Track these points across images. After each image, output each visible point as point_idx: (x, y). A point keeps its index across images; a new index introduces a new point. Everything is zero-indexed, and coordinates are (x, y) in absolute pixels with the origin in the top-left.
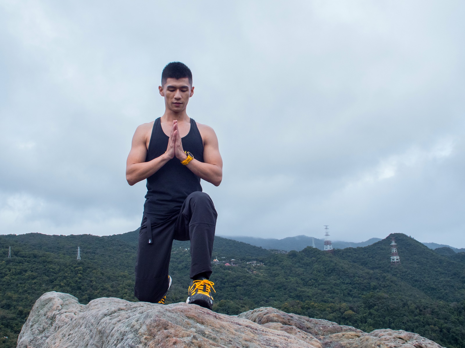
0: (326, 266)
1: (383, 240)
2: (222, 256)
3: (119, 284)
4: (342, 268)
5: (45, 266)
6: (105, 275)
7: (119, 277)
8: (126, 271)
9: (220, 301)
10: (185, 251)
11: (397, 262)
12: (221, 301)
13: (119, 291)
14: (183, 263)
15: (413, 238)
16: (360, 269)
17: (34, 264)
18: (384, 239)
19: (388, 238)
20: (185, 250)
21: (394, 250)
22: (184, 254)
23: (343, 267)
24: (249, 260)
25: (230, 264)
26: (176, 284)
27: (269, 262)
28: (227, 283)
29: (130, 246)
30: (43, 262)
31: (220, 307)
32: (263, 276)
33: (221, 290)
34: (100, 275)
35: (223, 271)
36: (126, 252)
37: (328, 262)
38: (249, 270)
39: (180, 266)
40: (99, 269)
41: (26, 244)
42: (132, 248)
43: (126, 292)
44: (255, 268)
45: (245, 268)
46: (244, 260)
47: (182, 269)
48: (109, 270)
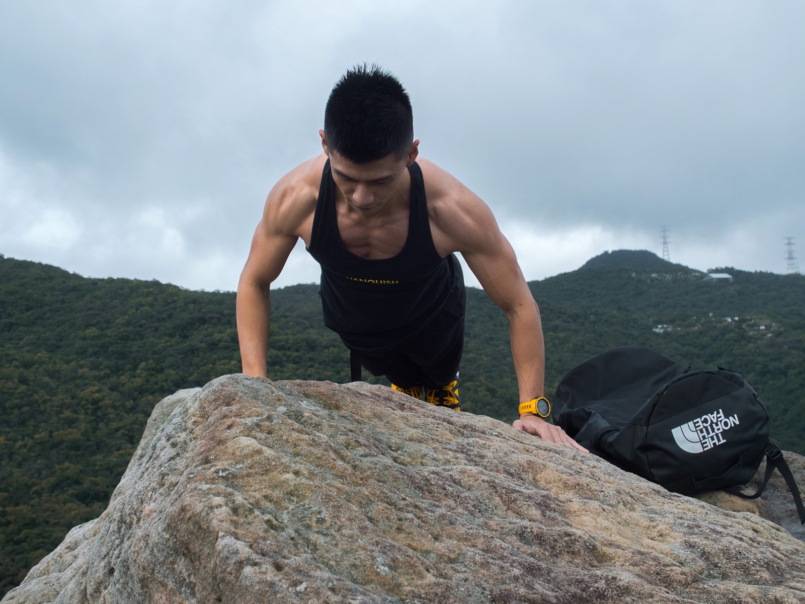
5: (338, 373)
6: (499, 394)
10: (724, 324)
17: (310, 367)
20: (726, 321)
22: (723, 334)
29: (565, 314)
30: (334, 361)
34: (486, 395)
36: (555, 331)
40: (482, 378)
41: (287, 314)
42: (571, 320)
48: (509, 380)
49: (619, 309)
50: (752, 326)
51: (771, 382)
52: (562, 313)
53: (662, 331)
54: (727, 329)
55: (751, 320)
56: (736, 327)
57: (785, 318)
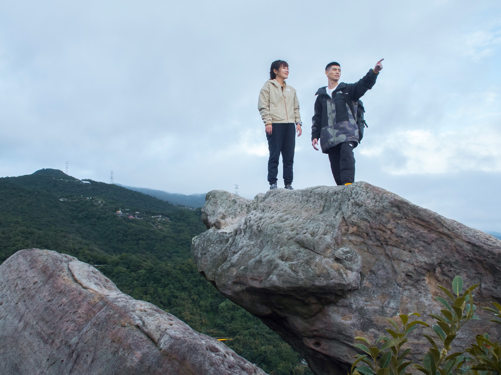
2: (126, 208)
3: (11, 231)
7: (11, 222)
8: (19, 218)
9: (120, 254)
12: (122, 254)
13: (10, 238)
14: (84, 213)
20: (87, 198)
22: (85, 203)
24: (154, 214)
25: (134, 217)
26: (74, 234)
27: (175, 218)
28: (130, 236)
31: (121, 261)
32: (168, 231)
33: (123, 243)
35: (126, 223)
36: (21, 197)
38: (153, 224)
39: (80, 215)
43: (20, 239)
44: (159, 222)
45: (149, 222)
46: (149, 213)
47: (82, 219)
49: (47, 191)
50: (96, 201)
51: (101, 222)
52: (24, 190)
53: (62, 200)
54: (87, 202)
55: (96, 199)
56: (90, 201)
57: (108, 199)
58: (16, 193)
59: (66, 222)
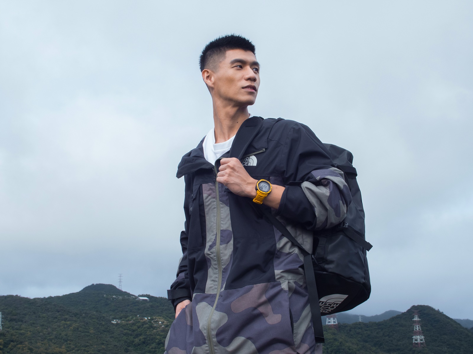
0: (328, 346)
1: (404, 314)
4: (350, 350)
6: (34, 351)
8: (63, 347)
10: (144, 320)
11: (422, 344)
14: (142, 337)
15: (442, 312)
16: (373, 352)
18: (405, 312)
19: (409, 311)
20: (144, 319)
21: (417, 328)
22: (143, 325)
23: (350, 348)
29: (71, 312)
34: (28, 352)
36: (65, 321)
37: (331, 341)
39: (137, 340)
40: (27, 343)
42: (73, 316)
47: (139, 345)
48: (40, 344)
49: (97, 311)
50: (156, 322)
52: (69, 312)
53: (115, 322)
54: (145, 323)
55: (155, 319)
56: (149, 322)
57: (170, 319)
58: (59, 316)
59: (119, 351)
